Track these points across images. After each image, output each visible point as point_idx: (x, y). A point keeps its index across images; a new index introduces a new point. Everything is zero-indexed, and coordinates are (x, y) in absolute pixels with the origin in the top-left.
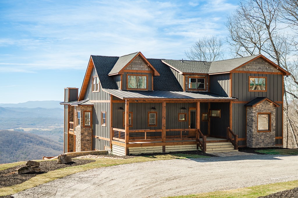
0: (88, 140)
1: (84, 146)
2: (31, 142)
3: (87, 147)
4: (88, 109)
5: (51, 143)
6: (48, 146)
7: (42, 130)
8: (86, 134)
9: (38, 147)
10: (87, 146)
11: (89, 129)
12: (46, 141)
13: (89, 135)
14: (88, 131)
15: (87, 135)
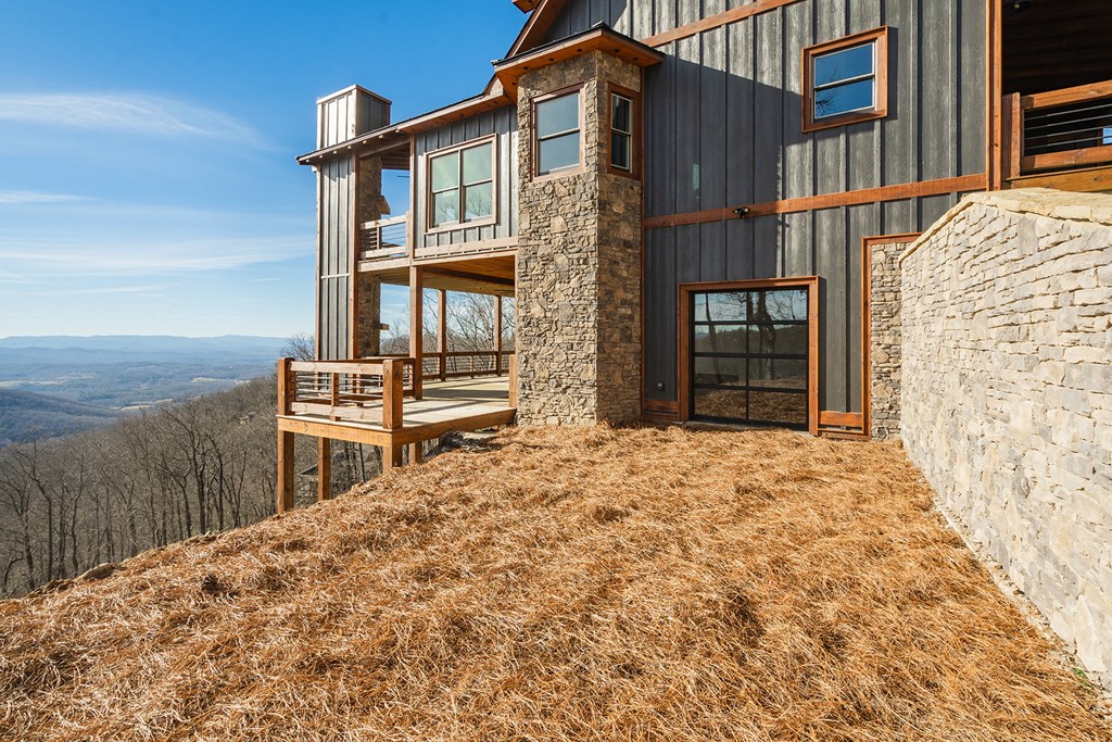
0: (627, 244)
1: (614, 275)
2: (18, 404)
3: (620, 277)
4: (627, 82)
5: (61, 404)
6: (55, 408)
7: (42, 383)
8: (618, 208)
9: (31, 412)
10: (625, 274)
11: (632, 188)
12: (51, 401)
13: (631, 218)
14: (627, 195)
15: (625, 219)
